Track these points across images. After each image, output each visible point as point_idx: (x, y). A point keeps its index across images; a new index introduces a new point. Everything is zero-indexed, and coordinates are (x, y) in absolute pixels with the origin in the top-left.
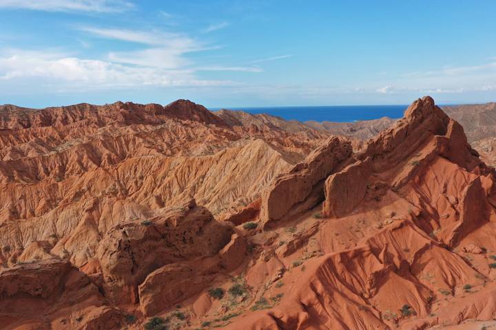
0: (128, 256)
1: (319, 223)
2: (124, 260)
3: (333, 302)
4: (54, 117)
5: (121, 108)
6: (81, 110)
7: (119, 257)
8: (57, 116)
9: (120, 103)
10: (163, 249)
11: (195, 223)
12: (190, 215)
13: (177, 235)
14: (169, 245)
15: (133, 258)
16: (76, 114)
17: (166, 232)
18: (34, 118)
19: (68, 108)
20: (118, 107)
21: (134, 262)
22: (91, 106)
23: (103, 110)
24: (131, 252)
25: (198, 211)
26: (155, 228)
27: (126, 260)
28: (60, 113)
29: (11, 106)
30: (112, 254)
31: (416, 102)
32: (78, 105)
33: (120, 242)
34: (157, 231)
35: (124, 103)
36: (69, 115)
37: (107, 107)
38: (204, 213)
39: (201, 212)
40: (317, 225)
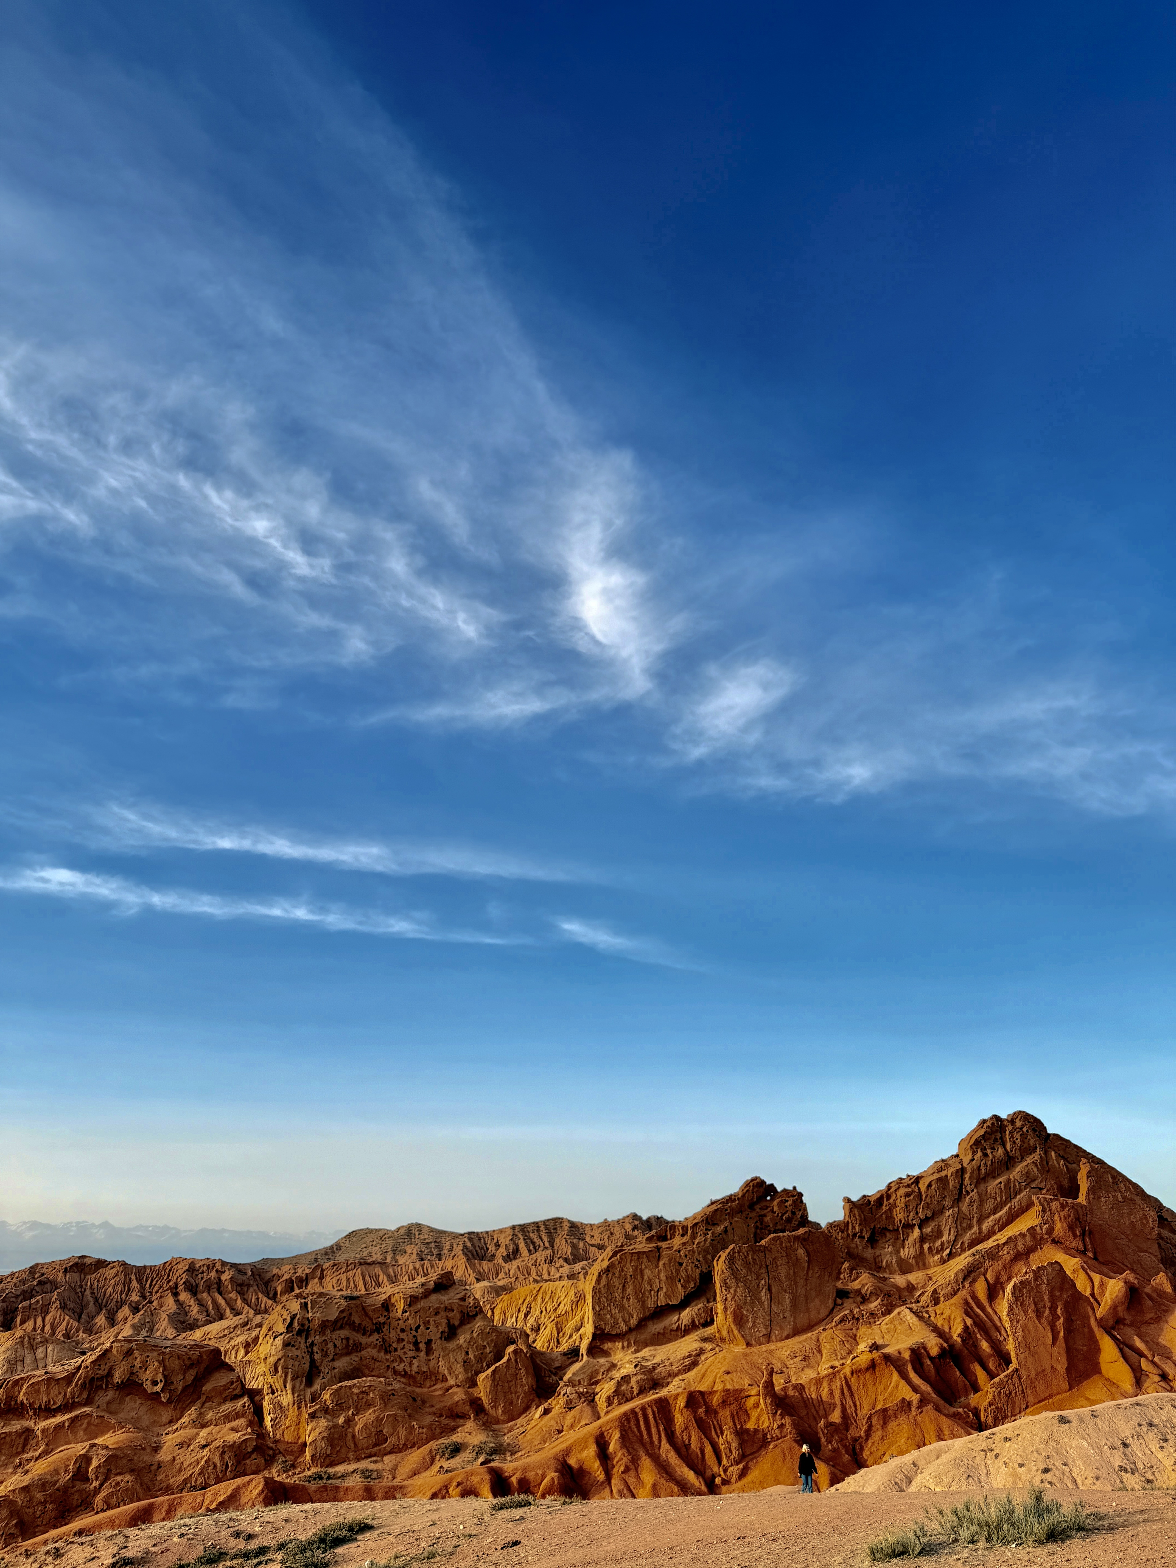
0: (303, 1346)
1: (702, 1351)
2: (293, 1352)
3: (632, 1473)
4: (492, 1248)
5: (635, 1228)
6: (549, 1234)
7: (286, 1345)
8: (498, 1245)
9: (635, 1217)
10: (374, 1352)
11: (442, 1313)
12: (434, 1297)
13: (403, 1330)
14: (386, 1348)
15: (311, 1354)
16: (538, 1241)
17: (382, 1320)
18: (451, 1250)
19: (523, 1228)
20: (629, 1227)
21: (313, 1361)
22: (573, 1225)
23: (596, 1233)
24: (310, 1340)
25: (452, 1294)
26: (364, 1309)
27: (298, 1353)
28: (505, 1240)
29: (419, 1226)
30: (276, 1337)
31: (984, 1121)
32: (545, 1222)
33: (293, 1317)
34: (366, 1314)
35: (645, 1218)
36: (522, 1245)
37: (606, 1226)
38: (463, 1299)
39: (459, 1296)
40: (698, 1355)
